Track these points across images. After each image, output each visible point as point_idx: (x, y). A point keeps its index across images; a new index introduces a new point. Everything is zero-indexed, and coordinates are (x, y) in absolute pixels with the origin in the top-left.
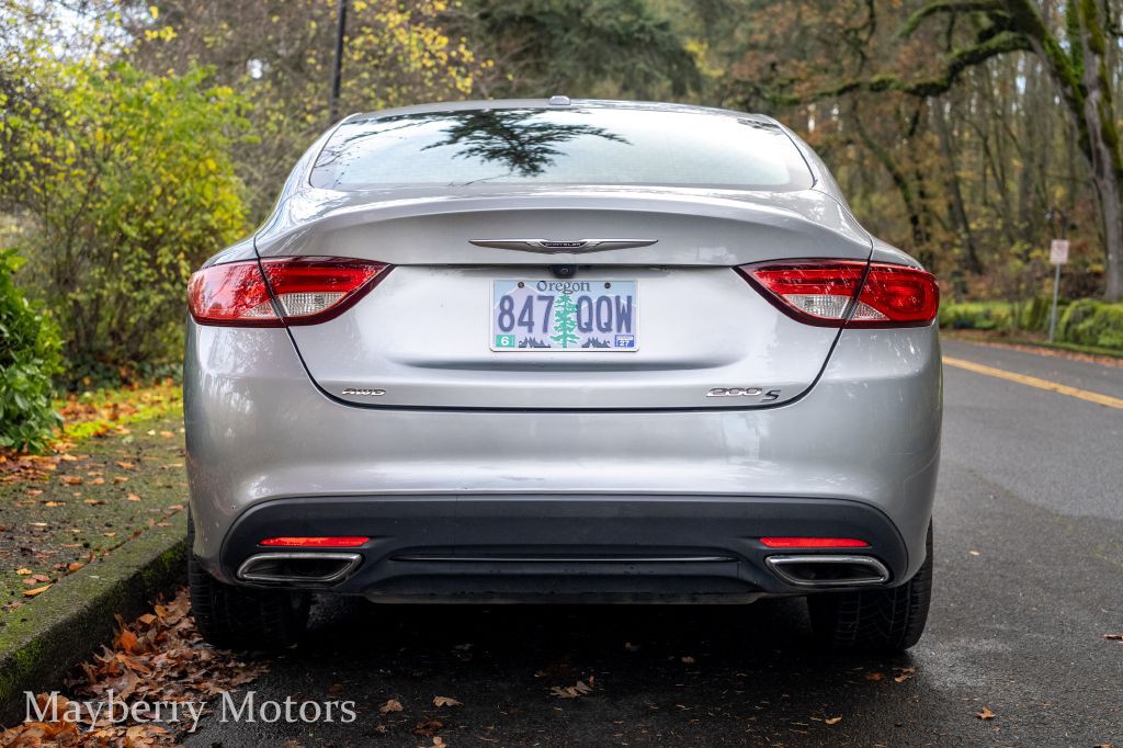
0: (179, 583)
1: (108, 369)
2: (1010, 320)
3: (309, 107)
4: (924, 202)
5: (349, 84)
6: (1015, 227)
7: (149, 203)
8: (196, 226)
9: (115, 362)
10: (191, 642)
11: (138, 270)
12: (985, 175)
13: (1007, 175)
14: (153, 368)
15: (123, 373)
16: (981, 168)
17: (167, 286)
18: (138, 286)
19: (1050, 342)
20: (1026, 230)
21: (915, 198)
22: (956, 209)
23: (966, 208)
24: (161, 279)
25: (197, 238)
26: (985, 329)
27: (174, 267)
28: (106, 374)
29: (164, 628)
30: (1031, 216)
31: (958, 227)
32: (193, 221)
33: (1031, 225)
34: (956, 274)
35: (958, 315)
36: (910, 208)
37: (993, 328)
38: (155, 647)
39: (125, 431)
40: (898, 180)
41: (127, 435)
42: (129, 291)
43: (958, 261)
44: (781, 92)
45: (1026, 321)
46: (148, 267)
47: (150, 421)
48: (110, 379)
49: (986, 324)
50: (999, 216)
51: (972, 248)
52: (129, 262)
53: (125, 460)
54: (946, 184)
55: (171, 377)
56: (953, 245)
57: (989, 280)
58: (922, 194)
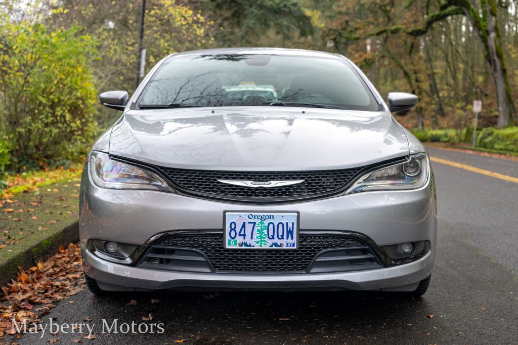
0: (51, 254)
1: (34, 163)
2: (456, 138)
3: (129, 43)
4: (418, 84)
5: (147, 32)
6: (460, 95)
7: (52, 88)
8: (73, 98)
9: (37, 159)
10: (52, 278)
11: (47, 117)
12: (446, 71)
13: (457, 71)
14: (55, 161)
15: (41, 164)
16: (444, 68)
17: (60, 125)
18: (47, 125)
19: (473, 147)
20: (465, 96)
21: (414, 83)
22: (433, 87)
23: (438, 86)
24: (57, 122)
25: (73, 103)
26: (445, 142)
27: (63, 116)
28: (34, 165)
29: (41, 272)
30: (467, 90)
31: (434, 95)
32: (72, 96)
33: (467, 94)
34: (433, 117)
35: (432, 136)
36: (411, 87)
37: (448, 141)
38: (36, 280)
39: (37, 189)
40: (406, 74)
41: (37, 191)
42: (43, 127)
43: (434, 111)
44: (351, 34)
45: (463, 138)
46: (51, 117)
47: (49, 185)
48: (35, 167)
49: (445, 139)
50: (453, 90)
51: (440, 105)
52: (43, 114)
53: (34, 202)
54: (429, 76)
55: (63, 166)
56: (431, 104)
57: (448, 119)
58: (417, 81)
